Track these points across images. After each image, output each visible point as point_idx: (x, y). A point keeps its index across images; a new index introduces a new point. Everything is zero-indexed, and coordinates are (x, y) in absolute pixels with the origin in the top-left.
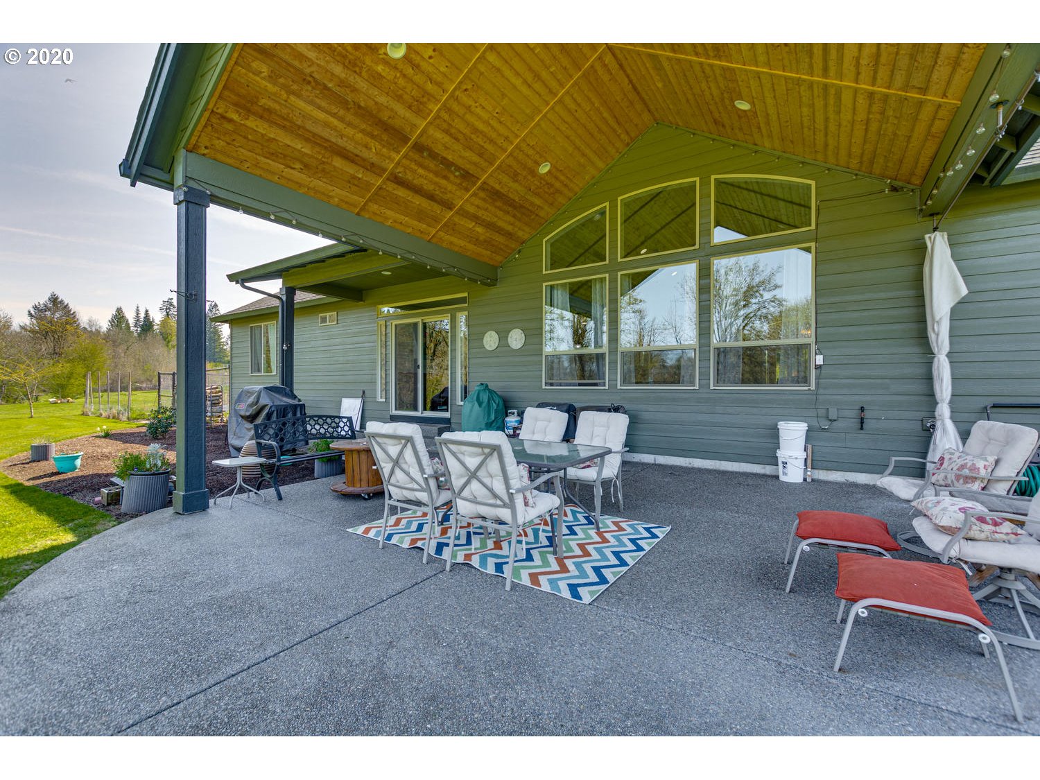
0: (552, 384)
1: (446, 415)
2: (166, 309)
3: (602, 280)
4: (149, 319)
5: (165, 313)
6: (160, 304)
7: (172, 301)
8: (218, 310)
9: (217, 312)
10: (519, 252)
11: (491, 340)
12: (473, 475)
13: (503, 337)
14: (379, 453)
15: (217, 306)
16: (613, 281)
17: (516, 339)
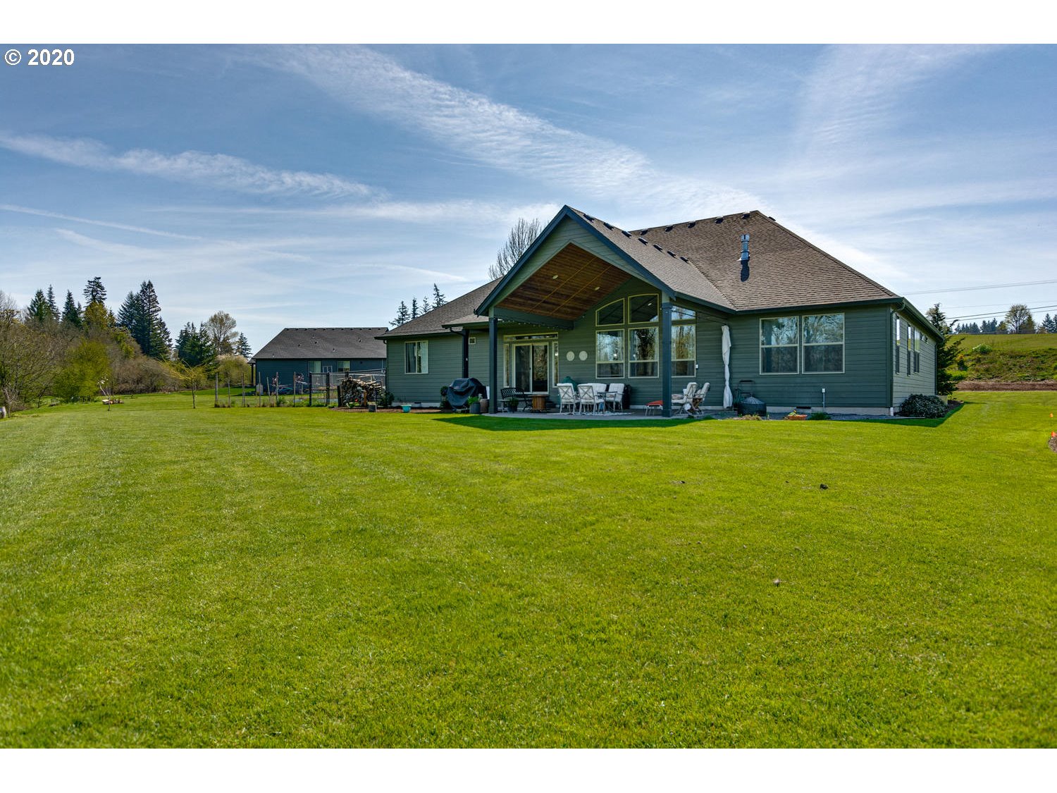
0: (600, 377)
1: (547, 393)
2: (92, 291)
3: (622, 331)
4: (72, 305)
5: (91, 297)
6: (85, 285)
7: (100, 281)
8: (153, 291)
9: (152, 294)
10: (584, 315)
11: (570, 356)
12: (586, 393)
13: (577, 354)
14: (560, 391)
15: (152, 286)
16: (626, 332)
17: (583, 356)
